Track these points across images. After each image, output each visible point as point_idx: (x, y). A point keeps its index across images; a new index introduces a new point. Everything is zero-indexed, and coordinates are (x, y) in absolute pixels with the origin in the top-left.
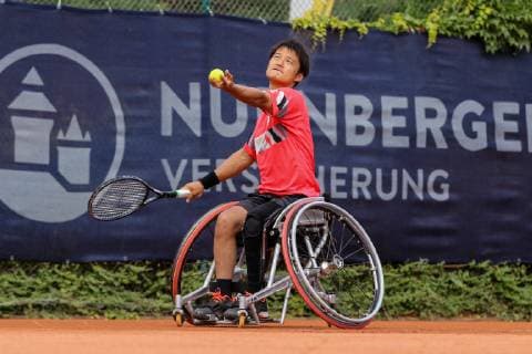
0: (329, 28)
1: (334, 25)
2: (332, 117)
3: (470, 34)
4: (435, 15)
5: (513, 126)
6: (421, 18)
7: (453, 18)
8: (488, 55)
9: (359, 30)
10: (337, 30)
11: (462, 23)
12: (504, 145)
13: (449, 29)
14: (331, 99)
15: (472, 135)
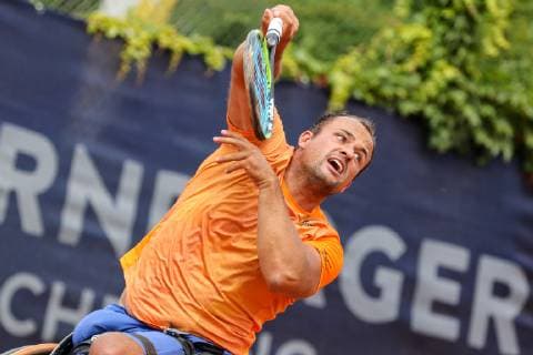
0: (155, 45)
1: (165, 41)
2: (126, 207)
3: (408, 108)
4: (351, 61)
5: (450, 291)
6: (325, 60)
7: (382, 72)
8: (431, 153)
9: (209, 60)
10: (168, 52)
11: (396, 85)
12: (426, 321)
13: (374, 91)
14: (132, 173)
15: (373, 291)
